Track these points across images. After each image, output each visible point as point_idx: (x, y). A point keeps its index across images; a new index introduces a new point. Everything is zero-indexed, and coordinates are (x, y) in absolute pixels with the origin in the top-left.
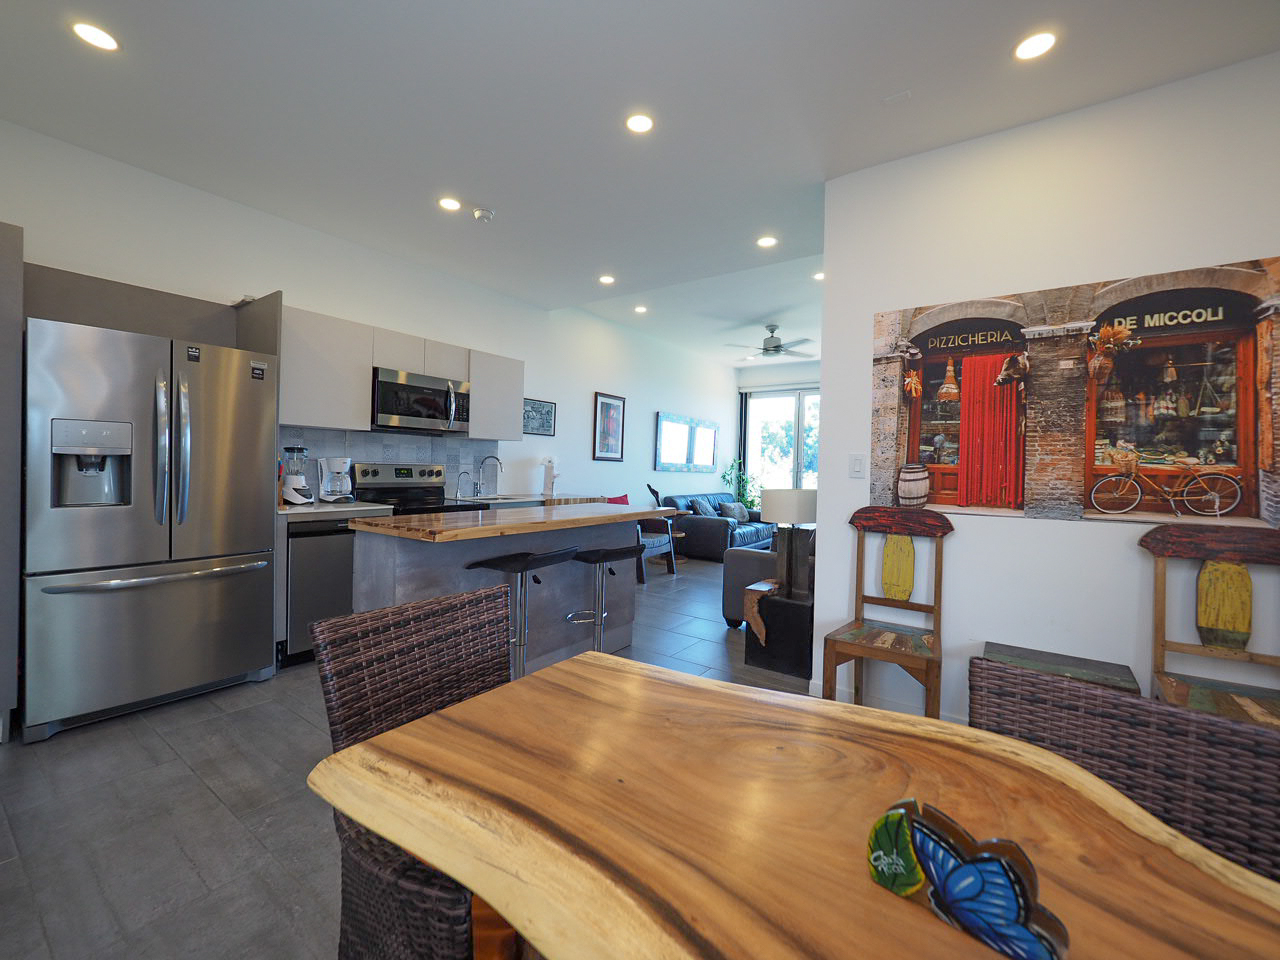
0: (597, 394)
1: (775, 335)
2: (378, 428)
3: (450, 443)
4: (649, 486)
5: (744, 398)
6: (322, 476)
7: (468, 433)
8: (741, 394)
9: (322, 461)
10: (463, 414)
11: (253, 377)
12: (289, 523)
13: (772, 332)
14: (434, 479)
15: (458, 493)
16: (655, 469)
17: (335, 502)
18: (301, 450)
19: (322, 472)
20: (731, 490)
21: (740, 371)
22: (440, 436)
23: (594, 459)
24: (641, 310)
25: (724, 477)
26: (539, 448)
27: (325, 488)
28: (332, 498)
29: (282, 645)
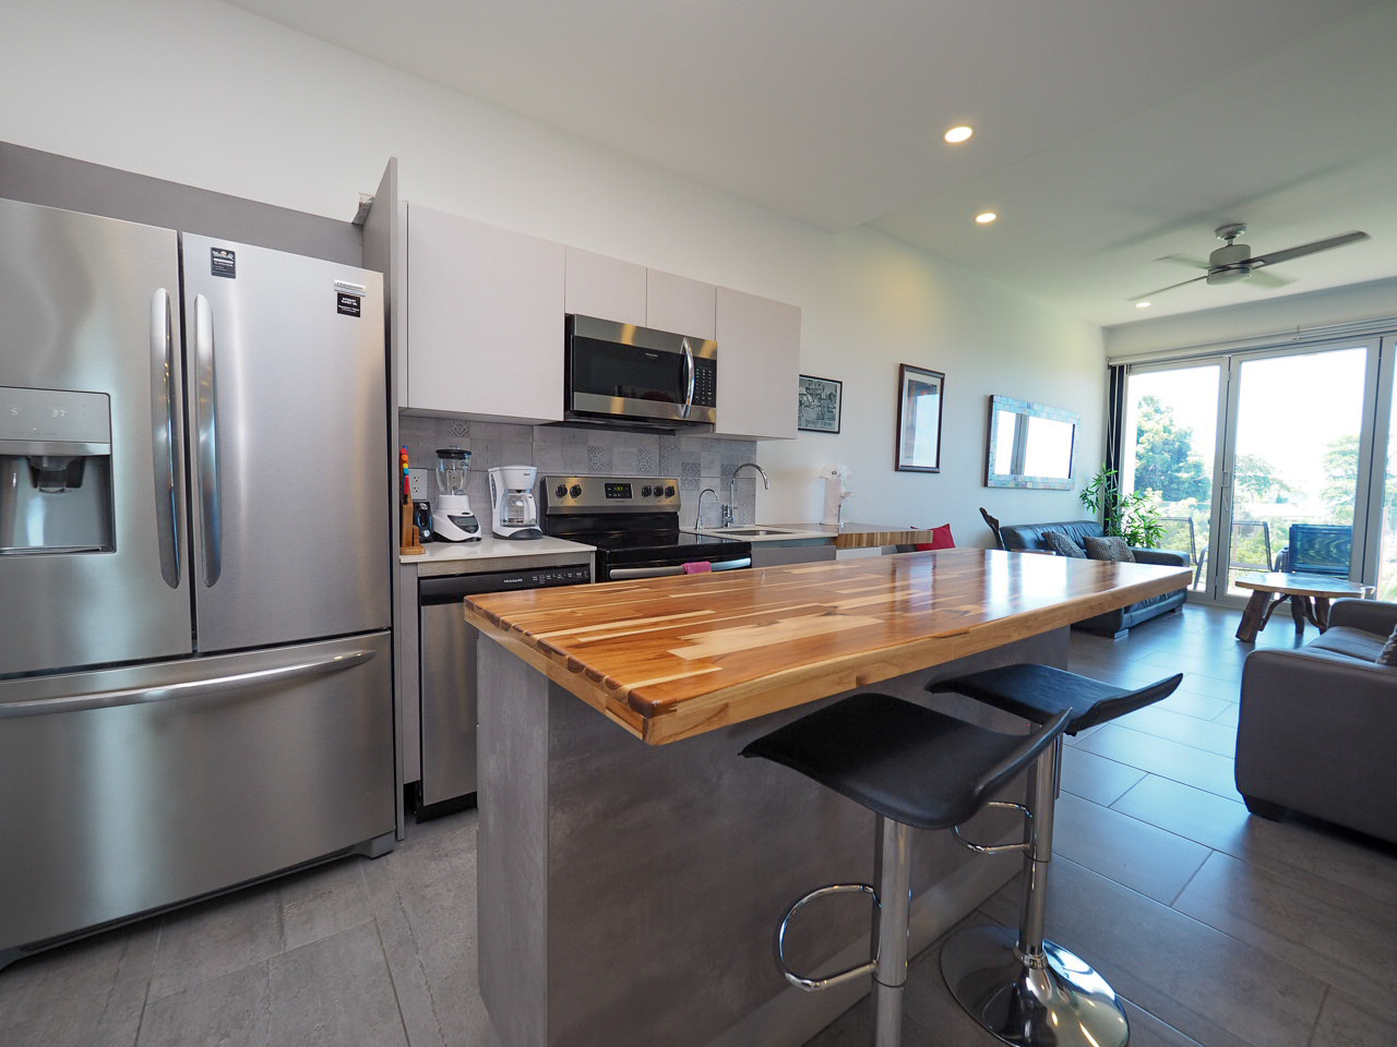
0: (902, 368)
1: (1235, 242)
2: (576, 419)
3: (687, 442)
4: (983, 511)
5: (1116, 377)
6: (495, 495)
7: (714, 424)
8: (1113, 369)
9: (495, 473)
10: (707, 395)
11: (340, 311)
12: (419, 579)
13: (1230, 236)
14: (665, 503)
15: (698, 521)
16: (986, 485)
17: (513, 537)
18: (461, 455)
19: (495, 490)
20: (1092, 515)
21: (1110, 332)
22: (671, 432)
23: (897, 468)
24: (986, 218)
25: (1084, 497)
26: (818, 453)
27: (499, 513)
28: (508, 532)
29: (413, 792)
